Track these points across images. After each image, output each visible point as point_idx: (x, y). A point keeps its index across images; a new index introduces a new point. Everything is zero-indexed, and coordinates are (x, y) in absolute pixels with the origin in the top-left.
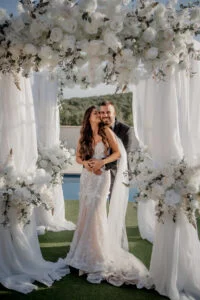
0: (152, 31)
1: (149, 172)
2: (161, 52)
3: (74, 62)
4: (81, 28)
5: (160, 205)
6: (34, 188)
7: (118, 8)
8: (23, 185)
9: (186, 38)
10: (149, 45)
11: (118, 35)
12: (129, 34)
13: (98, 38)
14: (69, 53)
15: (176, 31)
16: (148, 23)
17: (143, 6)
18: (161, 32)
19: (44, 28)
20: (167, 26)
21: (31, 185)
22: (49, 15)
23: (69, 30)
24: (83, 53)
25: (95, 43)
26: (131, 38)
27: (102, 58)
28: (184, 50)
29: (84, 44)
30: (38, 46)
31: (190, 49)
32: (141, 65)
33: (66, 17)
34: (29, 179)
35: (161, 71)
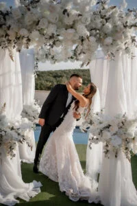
0: (109, 25)
1: (101, 123)
2: (114, 40)
3: (54, 43)
4: (61, 20)
5: (107, 146)
6: (20, 131)
7: (88, 8)
8: (12, 129)
9: (131, 32)
10: (106, 35)
11: (86, 27)
12: (94, 26)
13: (72, 27)
14: (51, 37)
15: (125, 27)
16: (107, 20)
17: (104, 9)
18: (115, 26)
19: (35, 18)
20: (119, 23)
21: (18, 129)
22: (39, 10)
23: (53, 21)
24: (60, 38)
25: (70, 31)
26: (95, 29)
27: (74, 42)
28: (129, 41)
29: (63, 31)
30: (30, 31)
31: (133, 40)
32: (100, 49)
33: (51, 11)
34: (17, 125)
35: (112, 54)
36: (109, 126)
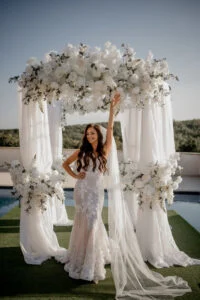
0: (136, 76)
1: (133, 173)
2: (142, 90)
3: (83, 94)
4: (90, 73)
5: (141, 196)
6: (50, 184)
7: (114, 61)
8: (43, 181)
9: (158, 82)
10: (134, 85)
11: (114, 78)
12: (121, 77)
13: (100, 79)
14: (80, 89)
15: (152, 76)
16: (133, 71)
17: (130, 60)
18: (142, 77)
19: (65, 72)
20: (146, 73)
21: (49, 181)
22: (68, 64)
23: (82, 73)
24: (89, 89)
25: (99, 83)
26: (122, 80)
27: (102, 92)
28: (157, 89)
29: (91, 83)
30: (60, 84)
31: (161, 89)
32: (128, 98)
33: (80, 66)
34: (47, 178)
35: (141, 102)
36: (141, 176)
